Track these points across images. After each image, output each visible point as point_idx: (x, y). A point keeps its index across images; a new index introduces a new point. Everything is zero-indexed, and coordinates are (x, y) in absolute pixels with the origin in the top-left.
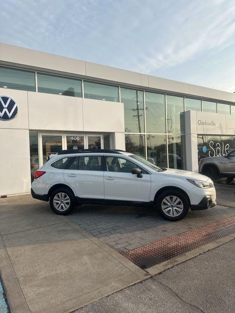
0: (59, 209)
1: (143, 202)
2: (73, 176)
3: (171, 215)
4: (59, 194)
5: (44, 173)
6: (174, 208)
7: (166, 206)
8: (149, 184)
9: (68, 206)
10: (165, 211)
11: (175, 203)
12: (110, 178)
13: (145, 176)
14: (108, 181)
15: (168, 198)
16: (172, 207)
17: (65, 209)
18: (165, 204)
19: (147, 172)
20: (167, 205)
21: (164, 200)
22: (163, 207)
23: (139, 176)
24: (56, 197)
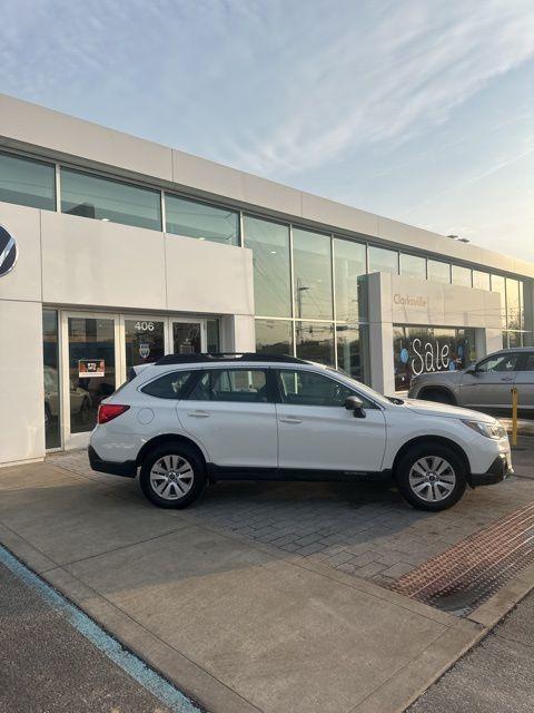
0: (166, 495)
1: (368, 472)
2: (200, 415)
3: (429, 498)
4: (166, 459)
5: (126, 408)
6: (436, 483)
7: (419, 480)
8: (382, 432)
9: (187, 488)
10: (417, 490)
11: (438, 473)
12: (292, 419)
13: (370, 414)
14: (286, 424)
15: (423, 461)
16: (429, 481)
17: (180, 494)
18: (416, 475)
19: (374, 406)
20: (421, 476)
21: (415, 467)
22: (413, 481)
23: (359, 413)
24: (156, 467)
